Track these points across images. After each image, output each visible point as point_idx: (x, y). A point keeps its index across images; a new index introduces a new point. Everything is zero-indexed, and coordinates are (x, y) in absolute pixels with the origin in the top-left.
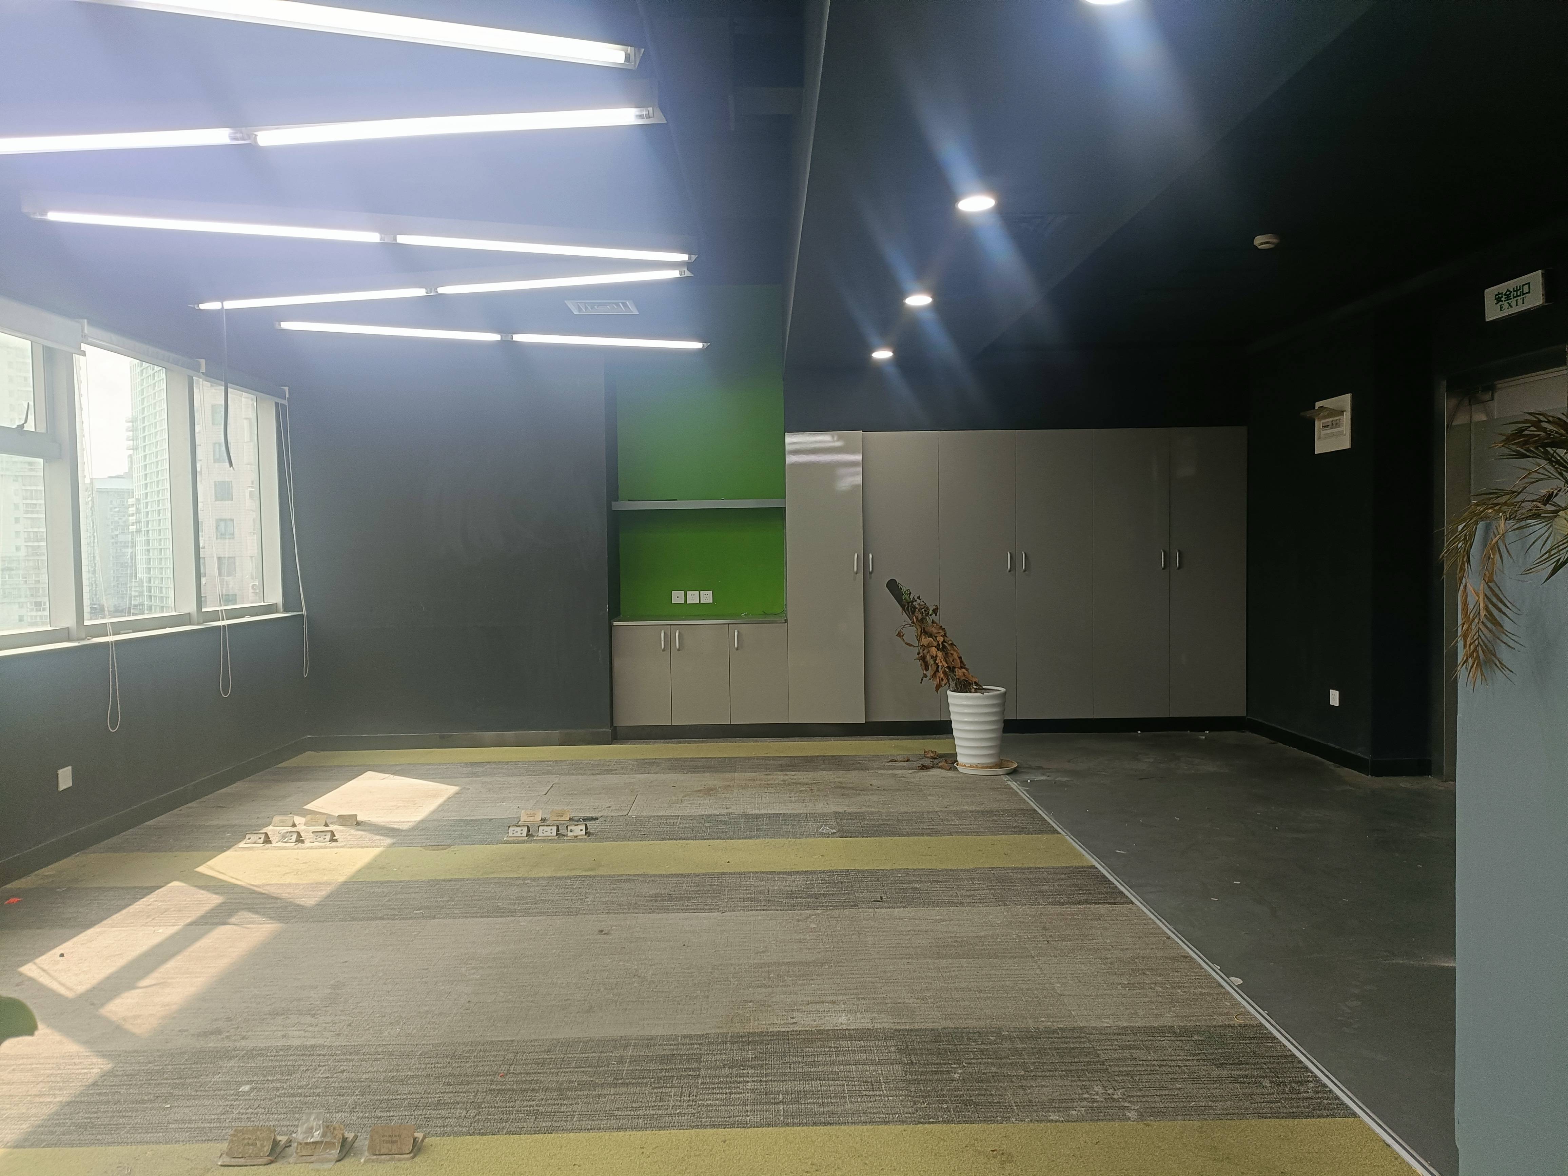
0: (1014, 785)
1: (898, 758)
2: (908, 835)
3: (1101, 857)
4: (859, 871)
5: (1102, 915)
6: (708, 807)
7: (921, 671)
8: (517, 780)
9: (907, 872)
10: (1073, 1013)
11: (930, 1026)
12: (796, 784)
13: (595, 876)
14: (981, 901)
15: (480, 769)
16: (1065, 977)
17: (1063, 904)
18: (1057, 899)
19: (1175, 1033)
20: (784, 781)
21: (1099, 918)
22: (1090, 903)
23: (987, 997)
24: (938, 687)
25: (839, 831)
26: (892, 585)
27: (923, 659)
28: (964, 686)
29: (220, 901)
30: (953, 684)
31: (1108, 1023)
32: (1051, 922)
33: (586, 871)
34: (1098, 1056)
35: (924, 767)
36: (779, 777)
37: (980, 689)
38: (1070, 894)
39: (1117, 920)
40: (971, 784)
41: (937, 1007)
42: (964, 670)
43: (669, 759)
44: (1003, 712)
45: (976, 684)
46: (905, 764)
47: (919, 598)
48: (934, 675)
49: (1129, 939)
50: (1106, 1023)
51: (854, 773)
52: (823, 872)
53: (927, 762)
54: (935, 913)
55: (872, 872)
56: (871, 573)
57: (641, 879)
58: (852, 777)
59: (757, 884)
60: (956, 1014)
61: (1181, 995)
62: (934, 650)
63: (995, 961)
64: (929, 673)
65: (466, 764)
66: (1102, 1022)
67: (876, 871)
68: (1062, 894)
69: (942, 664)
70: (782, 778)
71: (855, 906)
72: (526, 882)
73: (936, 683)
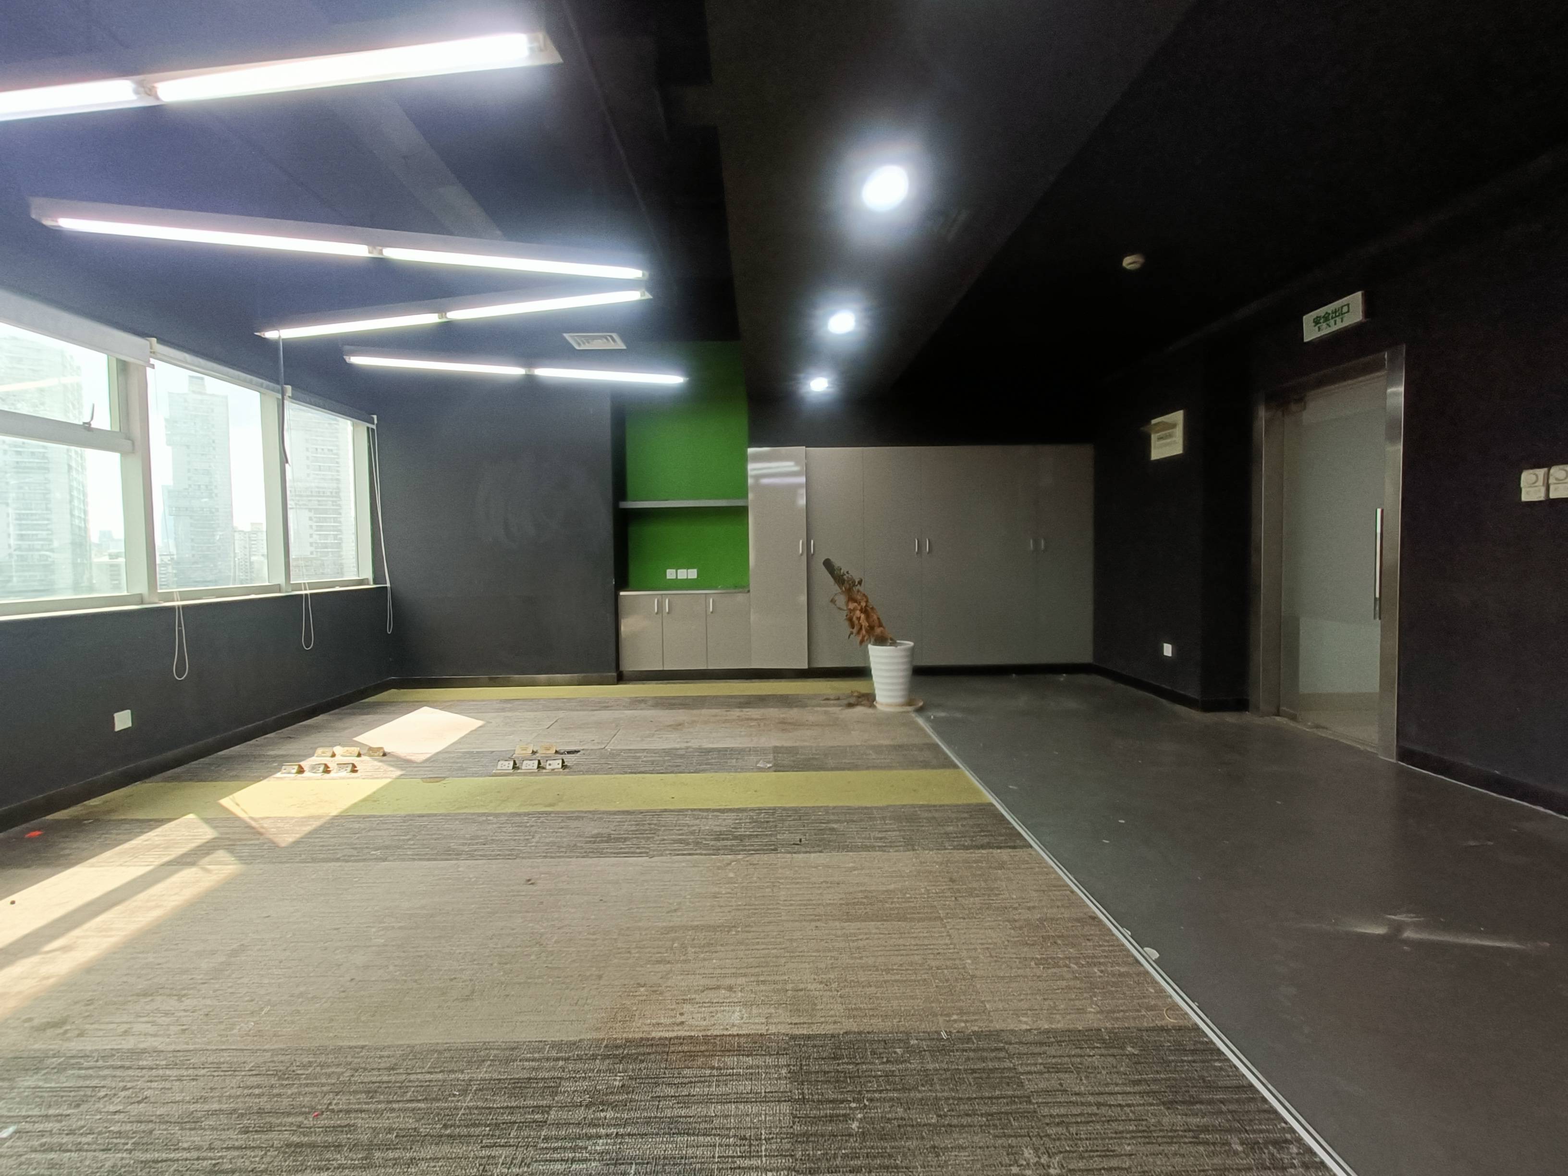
0: (920, 721)
1: (832, 697)
2: (832, 769)
3: (997, 793)
4: (784, 809)
5: (1004, 863)
6: (672, 741)
7: (849, 630)
8: (531, 715)
9: (827, 810)
10: (988, 1006)
11: (830, 1029)
12: (748, 719)
13: (550, 813)
14: (892, 845)
15: (509, 705)
16: (975, 949)
17: (966, 848)
18: (962, 843)
19: (1104, 1041)
20: (739, 716)
21: (1002, 866)
22: (992, 848)
23: (896, 981)
24: (862, 642)
25: (774, 765)
26: (828, 564)
27: (850, 620)
28: (881, 641)
29: (213, 836)
30: (873, 640)
31: (1026, 1023)
32: (958, 872)
33: (546, 806)
34: (1021, 1084)
35: (850, 705)
36: (736, 713)
37: (893, 643)
38: (973, 837)
39: (1020, 868)
40: (886, 721)
41: (841, 997)
42: (882, 629)
43: (655, 698)
44: (911, 662)
45: (891, 639)
46: (835, 702)
47: (847, 572)
48: (859, 632)
49: (1034, 894)
50: (1025, 1023)
51: (795, 710)
52: (753, 810)
53: (852, 700)
54: (847, 859)
55: (796, 810)
56: (813, 554)
57: (591, 816)
58: (793, 714)
59: (691, 823)
60: (861, 1009)
61: (1100, 977)
62: (858, 613)
63: (903, 924)
64: (855, 631)
65: (501, 701)
66: (1020, 1021)
67: (800, 809)
68: (965, 837)
69: (865, 624)
70: (738, 714)
71: (775, 850)
72: (489, 818)
73: (860, 638)
